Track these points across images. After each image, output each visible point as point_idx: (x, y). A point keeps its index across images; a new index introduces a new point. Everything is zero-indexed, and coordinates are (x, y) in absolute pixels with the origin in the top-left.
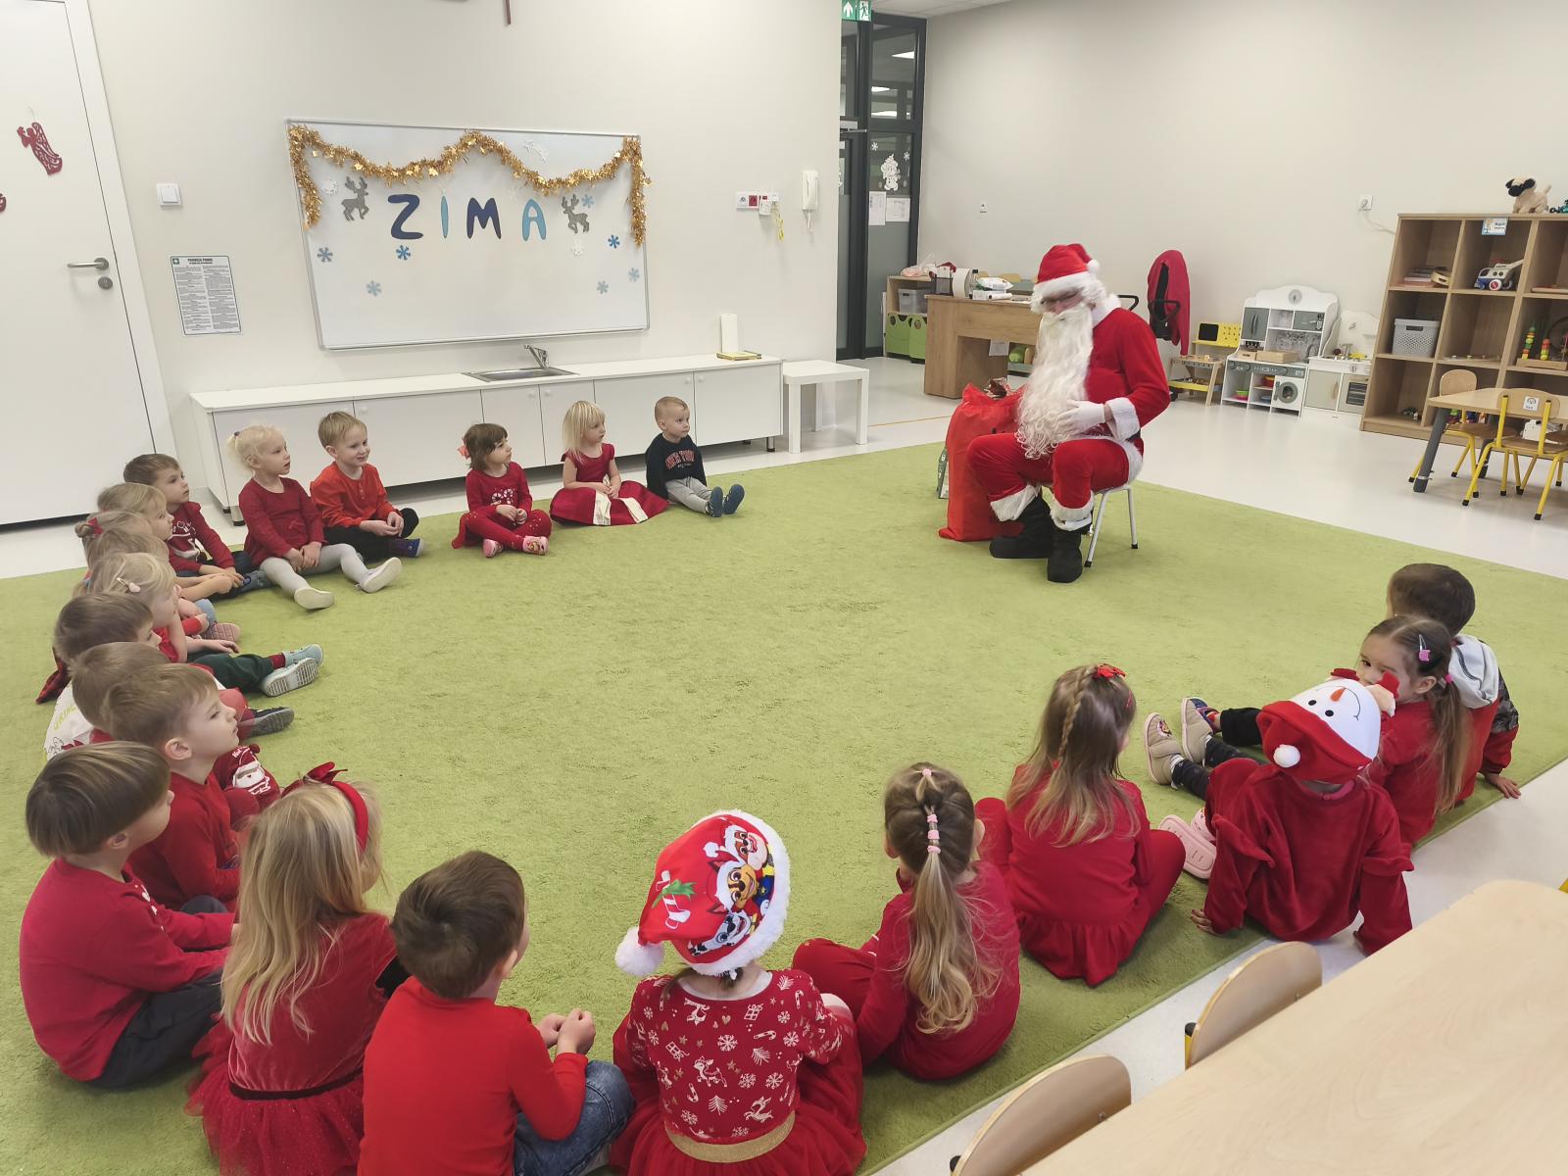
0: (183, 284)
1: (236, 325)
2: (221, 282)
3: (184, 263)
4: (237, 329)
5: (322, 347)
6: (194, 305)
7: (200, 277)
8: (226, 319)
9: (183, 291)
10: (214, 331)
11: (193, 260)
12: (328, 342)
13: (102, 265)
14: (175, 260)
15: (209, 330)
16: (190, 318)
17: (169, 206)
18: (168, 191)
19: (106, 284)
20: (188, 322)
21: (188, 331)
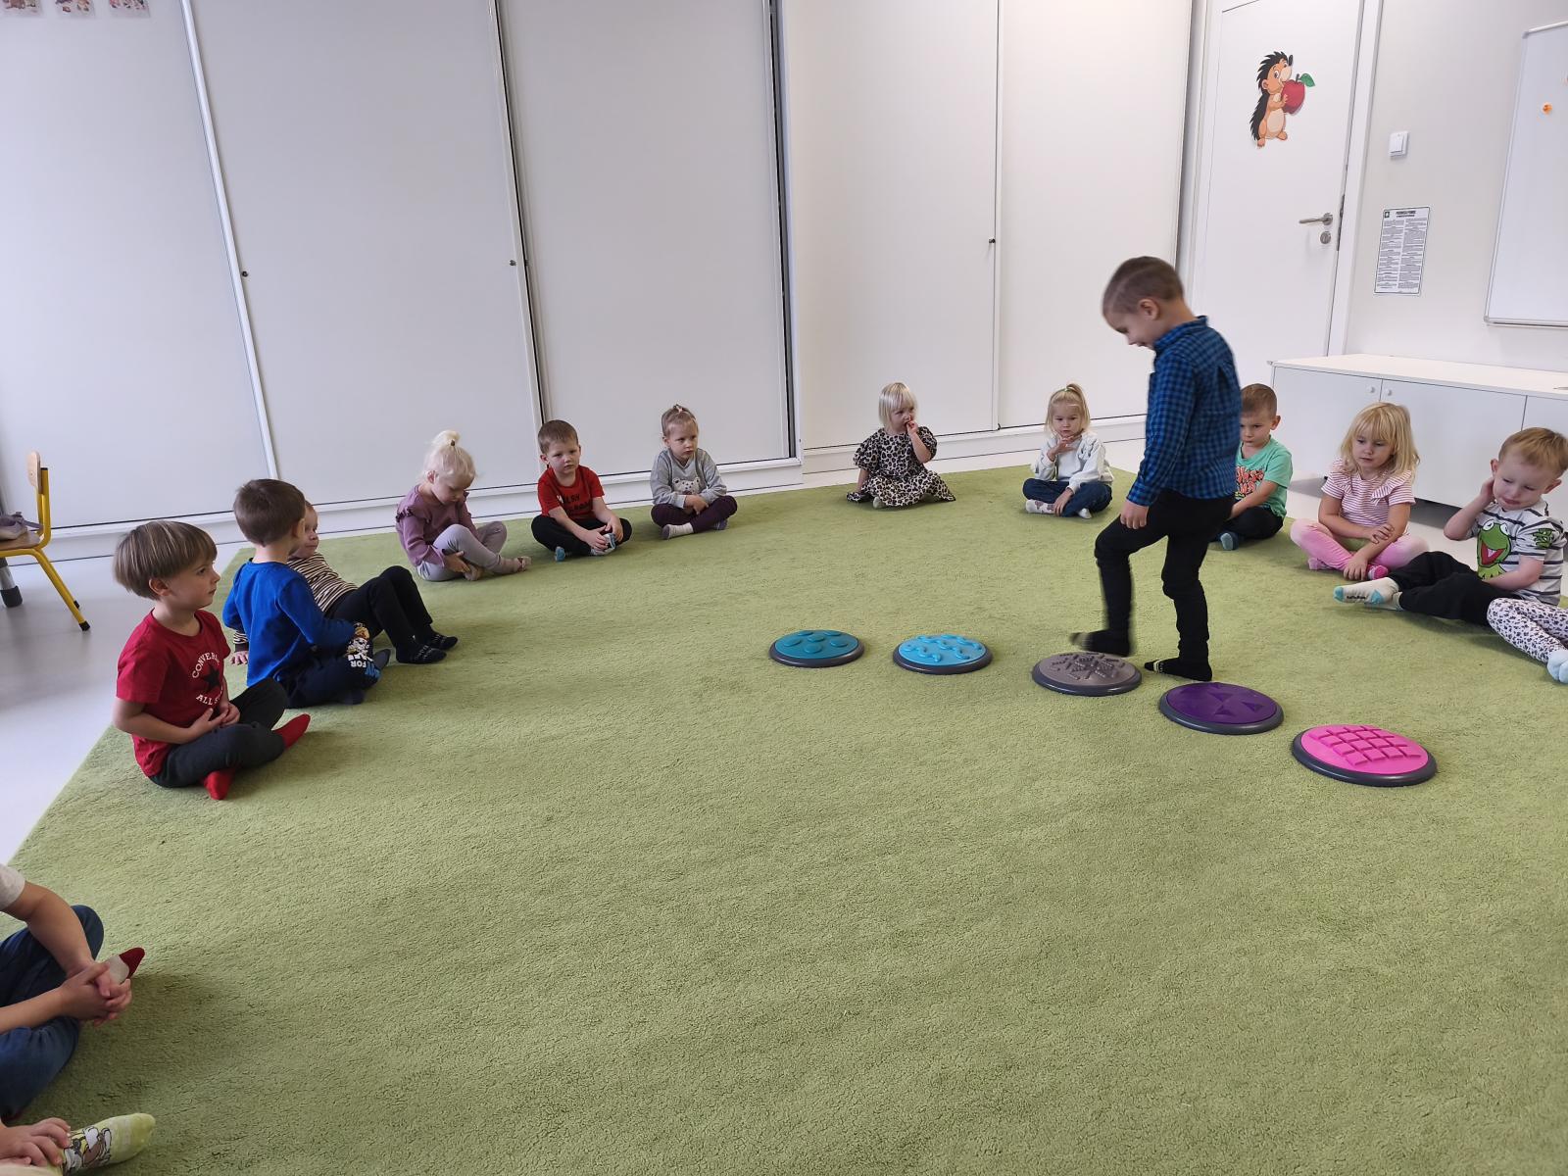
0: (1387, 238)
1: (1415, 285)
2: (1417, 237)
3: (1393, 216)
4: (1416, 290)
5: (1486, 319)
6: (1390, 261)
7: (1402, 231)
8: (1411, 278)
9: (1385, 246)
10: (1399, 290)
11: (1401, 214)
12: (1493, 315)
13: (1327, 220)
14: (1387, 214)
15: (1396, 289)
16: (1383, 278)
17: (1397, 157)
18: (1396, 142)
19: (1326, 239)
20: (1381, 279)
21: (1379, 289)
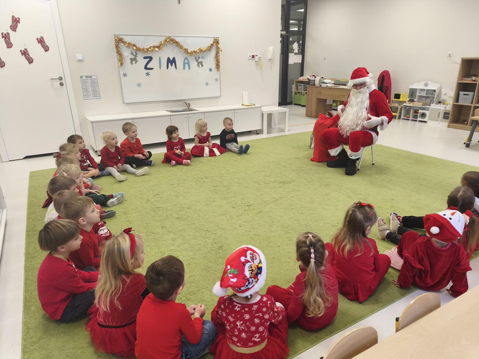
0: (84, 84)
1: (99, 96)
2: (95, 83)
3: (84, 78)
6: (87, 90)
7: (89, 82)
8: (96, 94)
9: (84, 86)
10: (93, 98)
11: (87, 77)
12: (126, 101)
13: (61, 79)
14: (81, 77)
15: (92, 98)
16: (86, 95)
17: (80, 61)
18: (79, 56)
19: (62, 84)
20: (85, 95)
21: (85, 98)
